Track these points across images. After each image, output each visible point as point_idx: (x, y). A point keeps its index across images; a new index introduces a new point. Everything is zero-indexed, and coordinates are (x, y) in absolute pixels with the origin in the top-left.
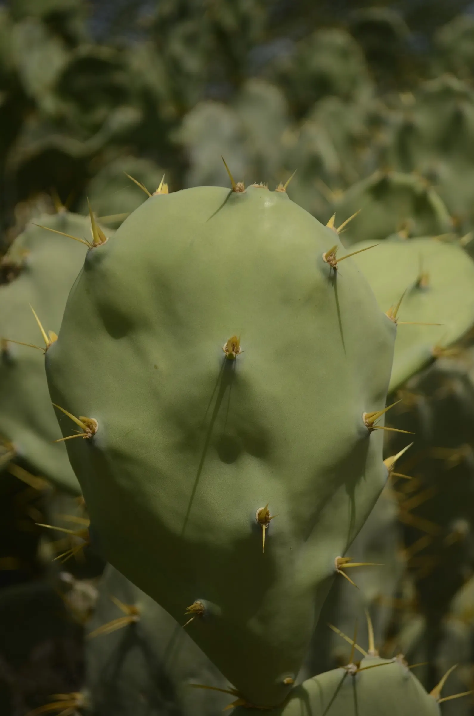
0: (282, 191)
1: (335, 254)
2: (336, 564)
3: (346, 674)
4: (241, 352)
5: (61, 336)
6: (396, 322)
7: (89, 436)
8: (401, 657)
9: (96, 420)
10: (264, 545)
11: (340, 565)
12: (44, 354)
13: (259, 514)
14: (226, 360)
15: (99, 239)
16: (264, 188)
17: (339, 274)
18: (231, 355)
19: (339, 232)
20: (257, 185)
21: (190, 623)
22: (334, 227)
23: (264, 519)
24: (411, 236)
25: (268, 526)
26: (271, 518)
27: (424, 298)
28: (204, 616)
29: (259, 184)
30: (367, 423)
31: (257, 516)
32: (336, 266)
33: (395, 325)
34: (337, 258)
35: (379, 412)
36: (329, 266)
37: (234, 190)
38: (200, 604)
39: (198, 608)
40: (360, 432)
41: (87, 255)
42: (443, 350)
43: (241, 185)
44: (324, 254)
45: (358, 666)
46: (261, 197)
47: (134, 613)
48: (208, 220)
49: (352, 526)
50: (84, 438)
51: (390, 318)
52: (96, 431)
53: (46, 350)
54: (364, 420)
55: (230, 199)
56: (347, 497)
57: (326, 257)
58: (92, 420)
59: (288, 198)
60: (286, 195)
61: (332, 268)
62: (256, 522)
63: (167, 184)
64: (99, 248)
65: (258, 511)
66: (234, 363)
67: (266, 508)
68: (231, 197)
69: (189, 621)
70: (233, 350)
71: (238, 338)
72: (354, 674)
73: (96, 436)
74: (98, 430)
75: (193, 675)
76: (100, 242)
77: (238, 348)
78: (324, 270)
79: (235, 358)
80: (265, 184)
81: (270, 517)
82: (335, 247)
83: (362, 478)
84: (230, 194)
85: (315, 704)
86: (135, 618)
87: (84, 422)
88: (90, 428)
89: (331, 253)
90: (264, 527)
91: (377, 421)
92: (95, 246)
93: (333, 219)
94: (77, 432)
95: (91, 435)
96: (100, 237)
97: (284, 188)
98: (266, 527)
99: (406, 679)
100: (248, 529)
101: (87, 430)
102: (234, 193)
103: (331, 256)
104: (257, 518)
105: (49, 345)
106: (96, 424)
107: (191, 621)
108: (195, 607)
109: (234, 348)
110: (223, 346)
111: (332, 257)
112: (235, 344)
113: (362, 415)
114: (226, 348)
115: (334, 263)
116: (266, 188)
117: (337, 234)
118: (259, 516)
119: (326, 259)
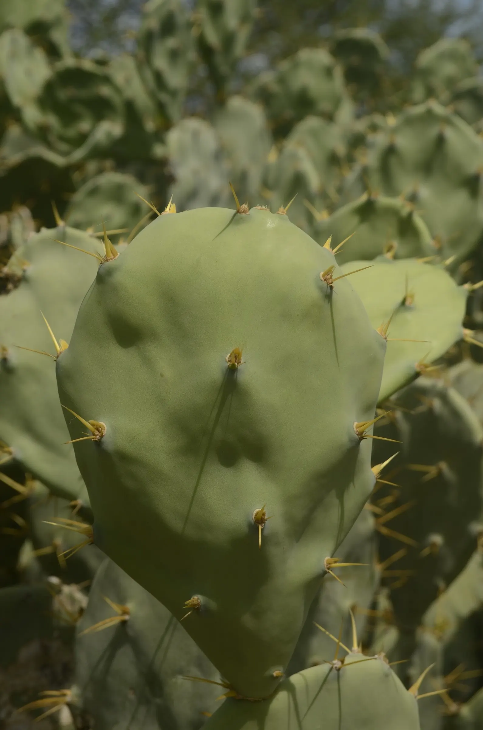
0: (283, 214)
1: (332, 274)
2: (326, 564)
3: (331, 669)
4: (243, 363)
5: (72, 344)
6: (386, 339)
7: (98, 439)
8: (383, 654)
9: (103, 423)
10: (260, 544)
11: (329, 565)
12: (55, 361)
13: (256, 515)
14: (228, 370)
15: (111, 254)
16: (266, 210)
17: (335, 292)
18: (233, 365)
19: (335, 253)
20: (260, 207)
21: (187, 616)
22: (331, 248)
23: (260, 520)
24: (396, 257)
25: (263, 526)
26: (267, 519)
27: (409, 316)
28: (200, 610)
29: (262, 207)
30: (358, 432)
31: (254, 517)
32: (333, 285)
33: (385, 340)
34: (334, 278)
35: (369, 422)
36: (326, 285)
37: (238, 212)
38: (197, 599)
39: (195, 602)
40: (351, 440)
41: (99, 269)
42: (426, 366)
43: (245, 207)
44: (322, 273)
45: (343, 662)
46: (263, 219)
47: (125, 613)
48: (214, 239)
49: (341, 528)
50: (93, 440)
51: (381, 335)
52: (104, 434)
53: (57, 357)
54: (355, 429)
55: (235, 220)
56: (336, 501)
57: (323, 276)
58: (100, 423)
59: (288, 220)
60: (287, 217)
61: (329, 286)
62: (253, 522)
63: (175, 205)
64: (111, 263)
65: (255, 512)
66: (236, 373)
67: (263, 509)
68: (235, 217)
69: (187, 615)
70: (235, 361)
71: (240, 350)
72: (338, 670)
73: (104, 439)
74: (106, 433)
75: (181, 672)
76: (112, 257)
77: (240, 359)
78: (321, 288)
79: (237, 368)
80: (267, 207)
81: (266, 517)
82: (332, 268)
83: (351, 484)
84: (235, 215)
85: (301, 697)
86: (126, 617)
87: (93, 425)
88: (98, 431)
89: (328, 273)
90: (260, 528)
91: (367, 430)
92: (107, 260)
93: (329, 240)
94: (86, 435)
95: (100, 438)
96: (112, 252)
97: (285, 211)
98: (262, 527)
99: (387, 675)
100: (245, 529)
101: (96, 433)
102: (238, 214)
103: (328, 275)
104: (254, 518)
105: (61, 352)
106: (104, 428)
107: (189, 615)
108: (193, 601)
109: (236, 359)
110: (226, 357)
111: (329, 277)
112: (237, 355)
113: (353, 425)
114: (229, 358)
115: (330, 281)
116: (268, 210)
117: (333, 255)
118: (256, 517)
119: (323, 278)
